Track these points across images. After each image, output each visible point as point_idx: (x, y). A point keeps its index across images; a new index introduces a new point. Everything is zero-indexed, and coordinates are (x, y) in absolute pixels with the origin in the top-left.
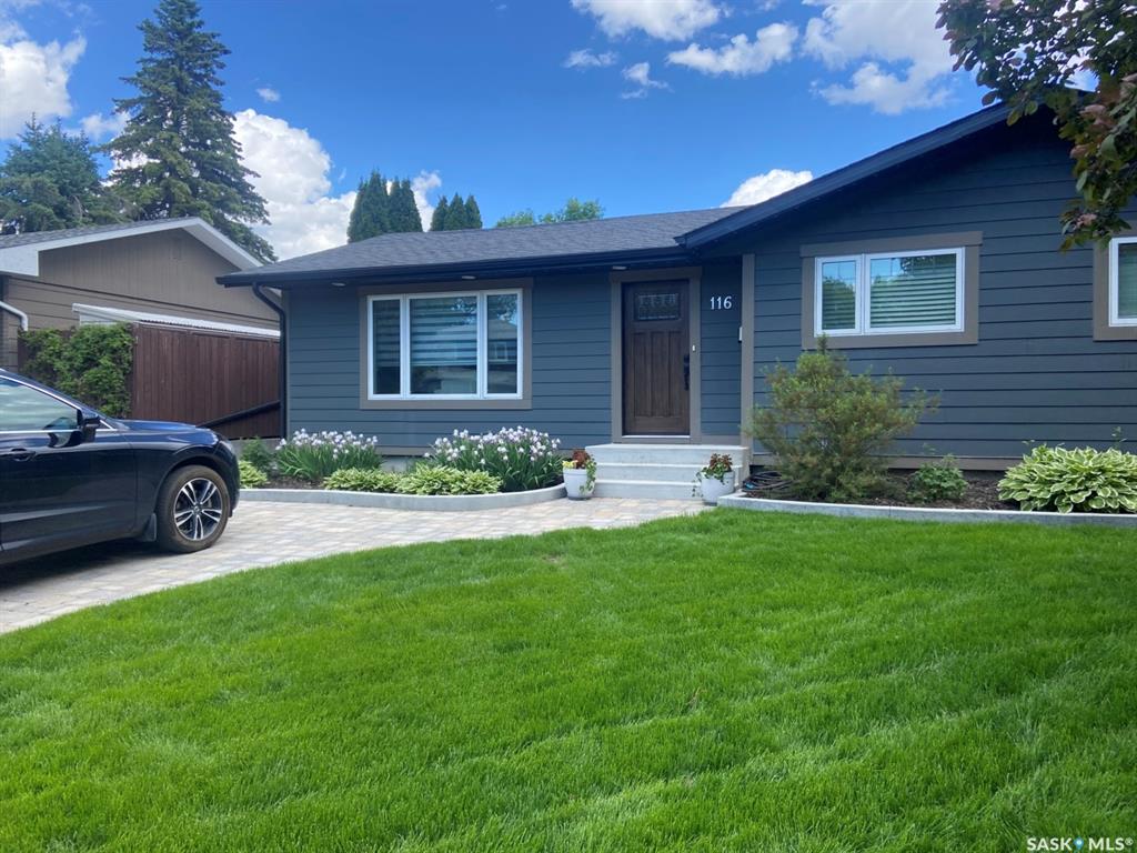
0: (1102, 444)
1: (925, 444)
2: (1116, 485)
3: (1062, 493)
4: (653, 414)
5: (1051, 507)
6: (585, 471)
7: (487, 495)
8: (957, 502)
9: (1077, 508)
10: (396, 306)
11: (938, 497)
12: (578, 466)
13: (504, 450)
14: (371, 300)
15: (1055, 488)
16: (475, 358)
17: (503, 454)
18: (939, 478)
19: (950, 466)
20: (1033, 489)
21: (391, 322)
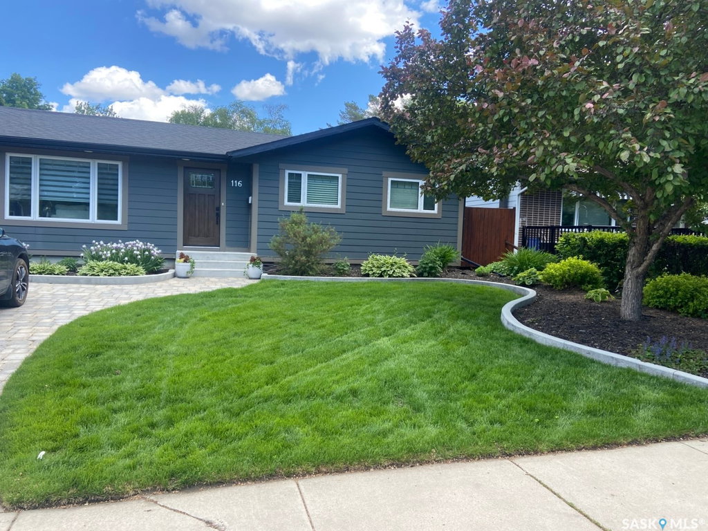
0: (391, 254)
1: (337, 253)
2: (400, 268)
3: (385, 271)
4: (198, 236)
5: (381, 276)
6: (189, 264)
7: (141, 276)
8: (349, 275)
9: (390, 276)
10: (29, 162)
11: (342, 273)
12: (185, 261)
13: (138, 253)
14: (8, 155)
15: (383, 269)
16: (89, 199)
17: (137, 255)
18: (343, 266)
19: (346, 261)
20: (375, 270)
21: (26, 171)
